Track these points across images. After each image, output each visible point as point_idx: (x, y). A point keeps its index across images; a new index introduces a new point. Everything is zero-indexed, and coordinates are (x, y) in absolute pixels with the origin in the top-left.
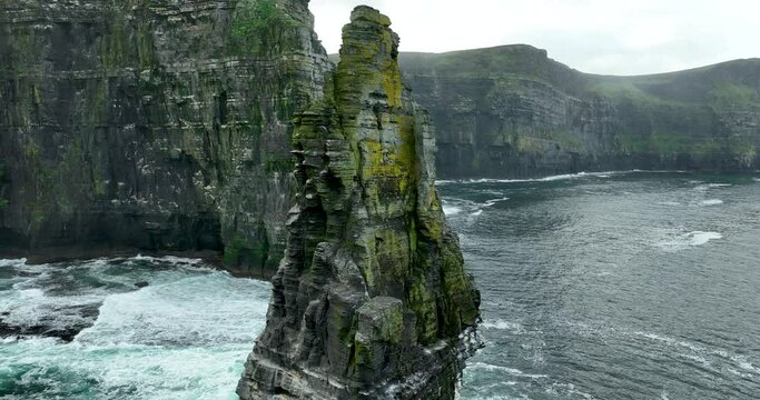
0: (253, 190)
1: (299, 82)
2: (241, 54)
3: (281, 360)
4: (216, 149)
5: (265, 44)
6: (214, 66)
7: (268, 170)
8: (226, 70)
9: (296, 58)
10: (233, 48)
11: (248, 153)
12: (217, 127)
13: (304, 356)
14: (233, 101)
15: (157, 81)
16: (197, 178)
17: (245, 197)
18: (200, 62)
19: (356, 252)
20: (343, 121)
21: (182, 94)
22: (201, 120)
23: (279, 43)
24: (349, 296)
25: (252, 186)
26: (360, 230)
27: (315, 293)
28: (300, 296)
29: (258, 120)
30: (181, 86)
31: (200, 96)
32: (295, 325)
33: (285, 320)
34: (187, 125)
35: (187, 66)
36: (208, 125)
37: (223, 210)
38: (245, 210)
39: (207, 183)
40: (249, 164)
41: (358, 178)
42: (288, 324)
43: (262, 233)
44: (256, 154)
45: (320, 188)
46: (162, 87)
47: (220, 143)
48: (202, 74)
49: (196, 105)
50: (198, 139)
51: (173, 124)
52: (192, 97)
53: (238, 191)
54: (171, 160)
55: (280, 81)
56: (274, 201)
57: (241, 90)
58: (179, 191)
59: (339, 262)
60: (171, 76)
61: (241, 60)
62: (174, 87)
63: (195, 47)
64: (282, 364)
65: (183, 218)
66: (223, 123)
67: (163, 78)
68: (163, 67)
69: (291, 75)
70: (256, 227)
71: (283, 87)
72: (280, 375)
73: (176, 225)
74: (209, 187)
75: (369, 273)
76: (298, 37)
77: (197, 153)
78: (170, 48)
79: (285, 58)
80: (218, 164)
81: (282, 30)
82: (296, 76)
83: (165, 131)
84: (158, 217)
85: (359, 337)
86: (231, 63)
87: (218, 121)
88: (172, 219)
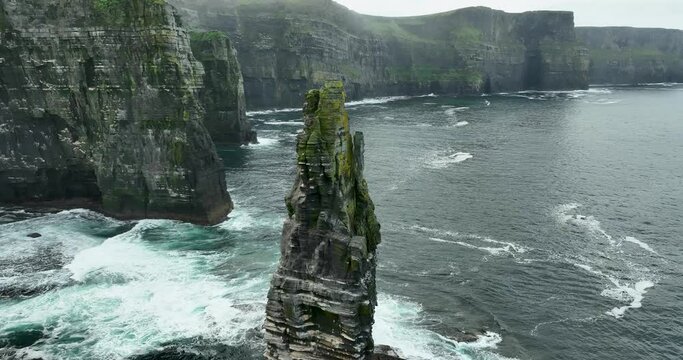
0: (130, 145)
1: (168, 53)
2: (106, 25)
3: (299, 276)
4: (83, 109)
5: (127, 16)
6: (78, 34)
7: (142, 128)
8: (92, 40)
9: (164, 32)
10: (97, 19)
11: (121, 114)
12: (84, 90)
13: (319, 271)
14: (100, 67)
15: (11, 45)
16: (64, 135)
17: (123, 151)
18: (60, 30)
19: (341, 215)
20: (329, 146)
21: (41, 58)
22: (66, 83)
23: (144, 17)
24: (343, 239)
25: (128, 142)
26: (342, 204)
27: (322, 239)
28: (310, 241)
29: (128, 84)
30: (39, 51)
31: (63, 61)
32: (309, 257)
33: (301, 254)
34: (50, 87)
35: (46, 31)
36: (74, 87)
37: (98, 163)
38: (123, 163)
39: (75, 139)
40: (123, 124)
41: (336, 176)
42: (305, 257)
43: (142, 180)
44: (130, 114)
45: (320, 183)
46: (18, 50)
47: (88, 103)
48: (63, 41)
49: (59, 69)
50: (63, 100)
51: (32, 86)
52: (54, 61)
53: (114, 146)
54: (33, 119)
55: (148, 51)
56: (151, 153)
57: (110, 58)
58: (44, 147)
59: (333, 221)
60: (27, 41)
61: (106, 31)
62: (31, 51)
63: (53, 14)
64: (300, 278)
65: (50, 172)
66: (89, 86)
67: (18, 41)
68: (18, 32)
69: (160, 47)
70: (136, 176)
71: (152, 56)
72: (300, 283)
73: (44, 178)
74: (77, 143)
75: (348, 225)
76: (164, 14)
77: (64, 113)
78: (24, 13)
79: (153, 32)
80: (87, 122)
81: (146, 5)
82: (164, 49)
83: (23, 92)
84: (24, 172)
85: (353, 258)
86: (97, 32)
87: (85, 85)
88: (39, 173)
